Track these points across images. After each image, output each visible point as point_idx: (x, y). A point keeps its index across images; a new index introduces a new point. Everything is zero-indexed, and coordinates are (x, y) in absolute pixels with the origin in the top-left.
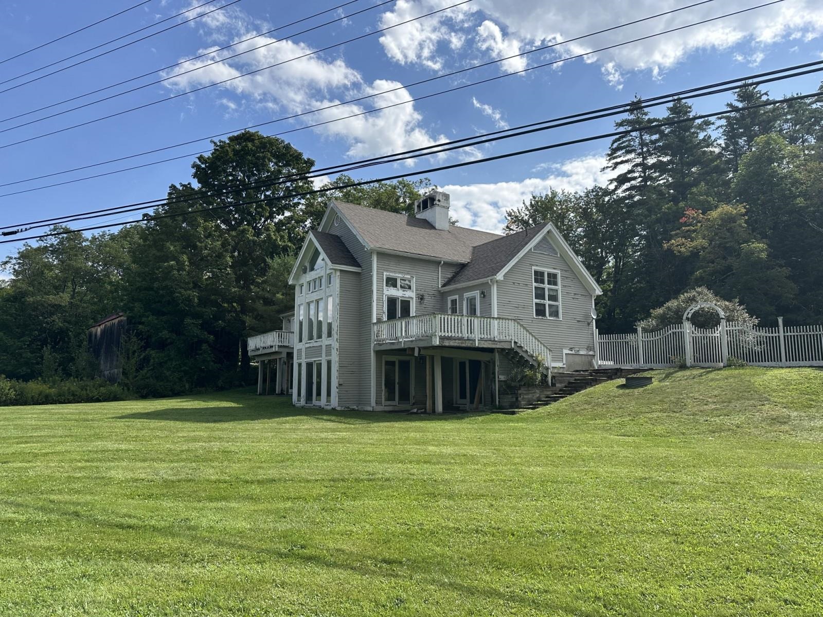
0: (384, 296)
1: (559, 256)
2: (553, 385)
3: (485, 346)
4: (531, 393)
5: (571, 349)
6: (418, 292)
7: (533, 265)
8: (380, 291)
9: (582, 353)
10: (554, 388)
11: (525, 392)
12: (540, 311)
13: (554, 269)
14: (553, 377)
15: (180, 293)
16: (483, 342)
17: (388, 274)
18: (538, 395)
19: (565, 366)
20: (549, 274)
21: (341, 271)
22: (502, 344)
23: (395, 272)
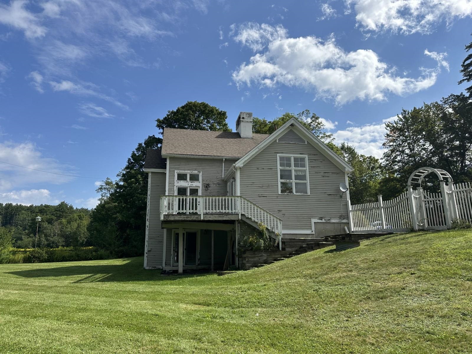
0: (175, 187)
1: (306, 143)
2: (283, 249)
3: (211, 219)
4: (257, 257)
5: (321, 218)
6: (204, 182)
7: (278, 153)
8: (172, 184)
9: (333, 221)
10: (283, 252)
11: (250, 256)
12: (286, 188)
13: (301, 154)
14: (283, 243)
15: (137, 197)
16: (208, 216)
17: (178, 171)
18: (265, 258)
19: (314, 233)
20: (296, 159)
21: (152, 172)
22: (230, 216)
23: (184, 170)
